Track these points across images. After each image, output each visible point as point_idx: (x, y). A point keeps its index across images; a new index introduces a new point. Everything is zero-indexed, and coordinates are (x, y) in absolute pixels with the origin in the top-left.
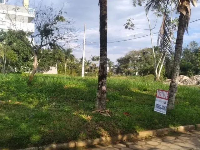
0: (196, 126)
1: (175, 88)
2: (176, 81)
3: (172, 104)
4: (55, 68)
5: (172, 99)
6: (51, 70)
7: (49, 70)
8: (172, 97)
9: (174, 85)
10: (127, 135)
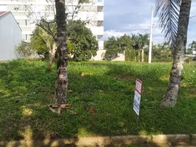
0: (191, 136)
1: (175, 76)
2: (178, 66)
3: (171, 100)
4: (123, 54)
5: (171, 92)
6: (119, 57)
7: (116, 57)
8: (171, 90)
9: (175, 73)
10: (59, 140)
